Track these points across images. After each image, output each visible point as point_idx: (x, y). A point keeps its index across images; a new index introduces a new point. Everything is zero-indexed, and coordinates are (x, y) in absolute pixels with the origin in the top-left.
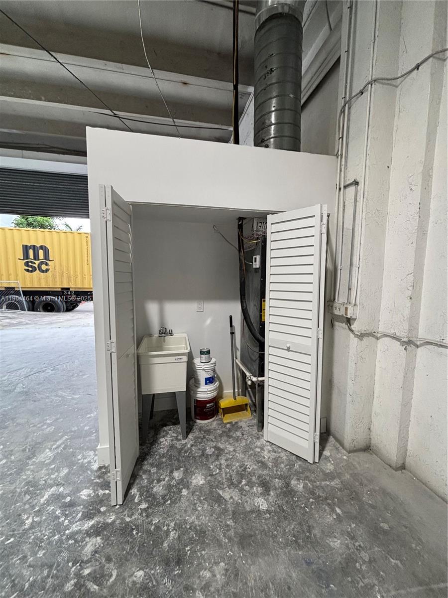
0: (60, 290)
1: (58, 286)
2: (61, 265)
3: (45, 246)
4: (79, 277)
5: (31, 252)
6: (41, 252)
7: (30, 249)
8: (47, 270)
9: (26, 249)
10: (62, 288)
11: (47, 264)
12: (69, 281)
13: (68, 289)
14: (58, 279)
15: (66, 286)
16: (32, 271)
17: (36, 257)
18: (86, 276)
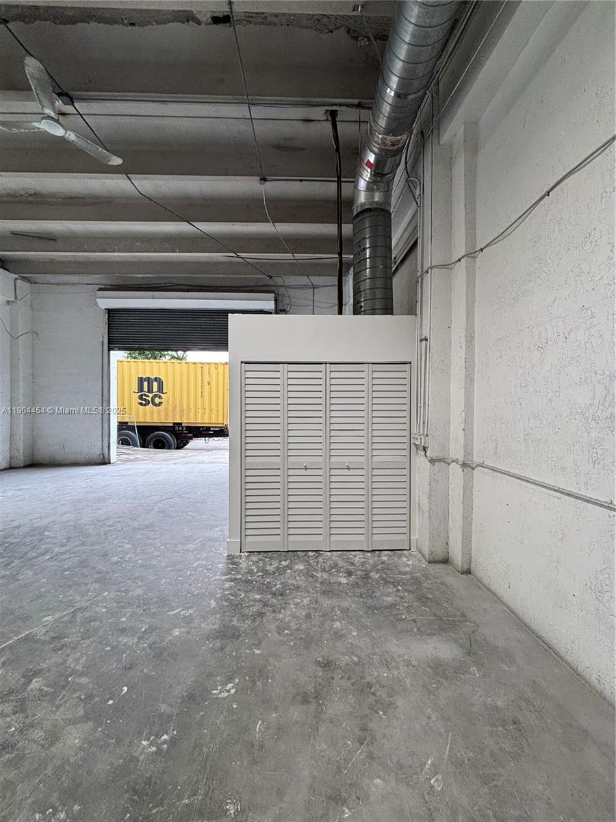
0: (172, 425)
1: (169, 420)
2: (174, 398)
3: (160, 379)
4: (192, 411)
5: (146, 384)
6: (155, 384)
7: (145, 381)
8: (160, 404)
9: (141, 380)
10: (174, 423)
11: (160, 397)
12: (182, 416)
13: (181, 424)
14: (170, 413)
15: (178, 421)
16: (145, 405)
17: (150, 390)
18: (200, 411)
